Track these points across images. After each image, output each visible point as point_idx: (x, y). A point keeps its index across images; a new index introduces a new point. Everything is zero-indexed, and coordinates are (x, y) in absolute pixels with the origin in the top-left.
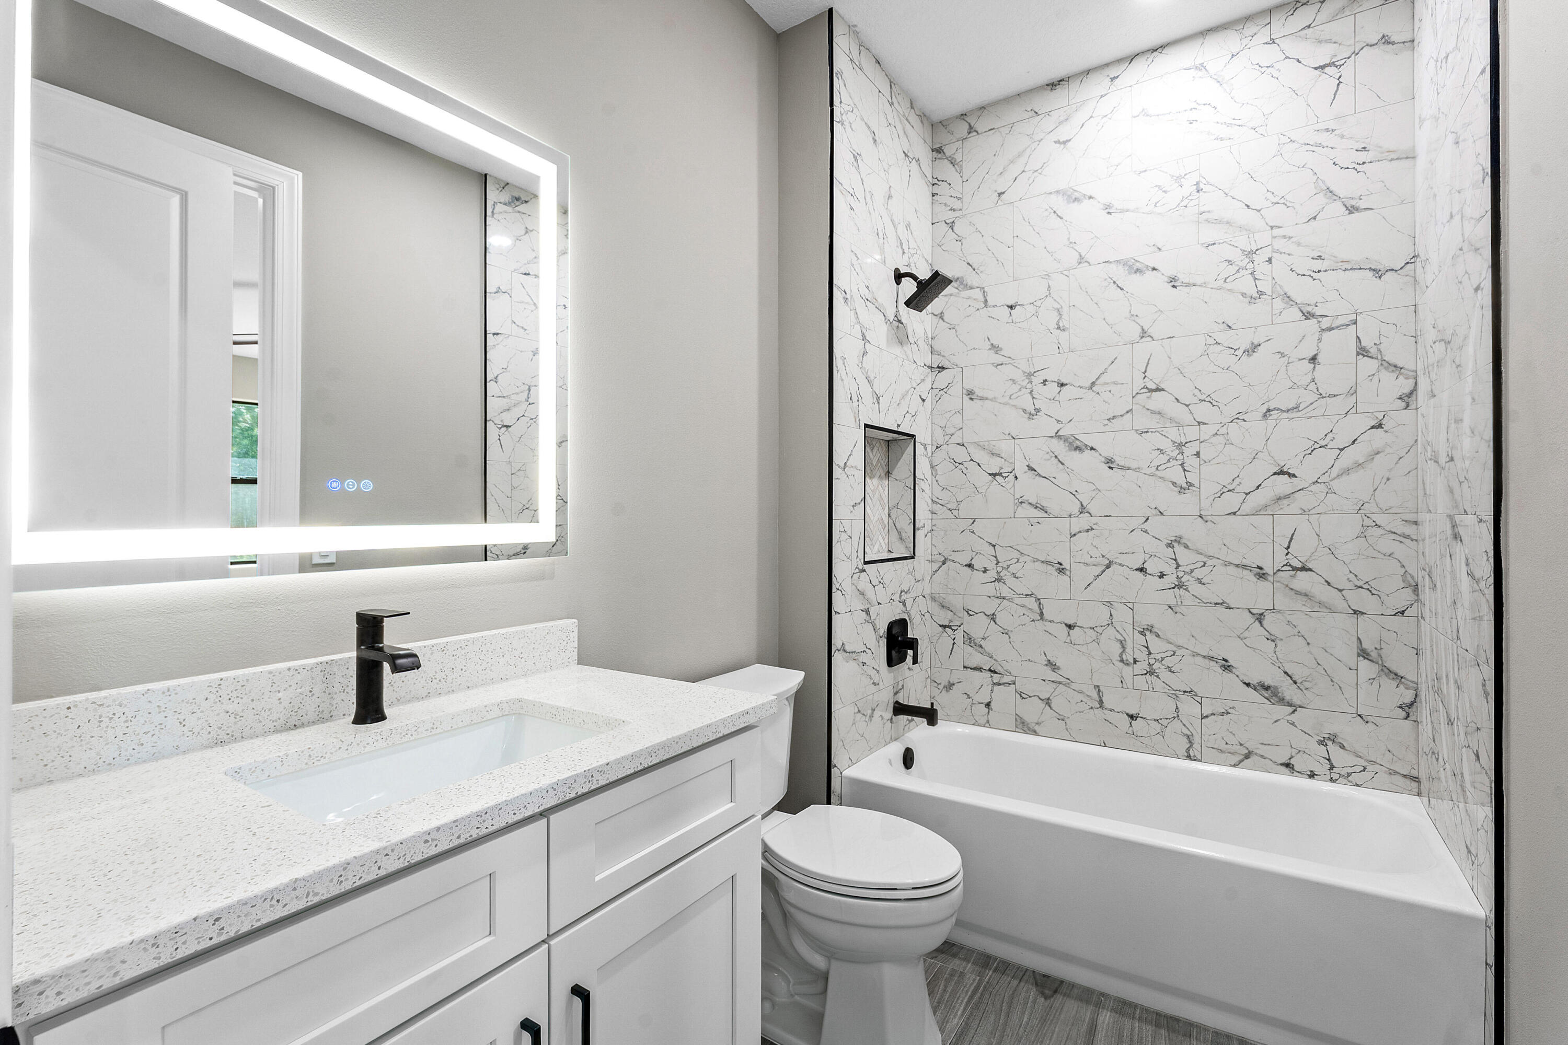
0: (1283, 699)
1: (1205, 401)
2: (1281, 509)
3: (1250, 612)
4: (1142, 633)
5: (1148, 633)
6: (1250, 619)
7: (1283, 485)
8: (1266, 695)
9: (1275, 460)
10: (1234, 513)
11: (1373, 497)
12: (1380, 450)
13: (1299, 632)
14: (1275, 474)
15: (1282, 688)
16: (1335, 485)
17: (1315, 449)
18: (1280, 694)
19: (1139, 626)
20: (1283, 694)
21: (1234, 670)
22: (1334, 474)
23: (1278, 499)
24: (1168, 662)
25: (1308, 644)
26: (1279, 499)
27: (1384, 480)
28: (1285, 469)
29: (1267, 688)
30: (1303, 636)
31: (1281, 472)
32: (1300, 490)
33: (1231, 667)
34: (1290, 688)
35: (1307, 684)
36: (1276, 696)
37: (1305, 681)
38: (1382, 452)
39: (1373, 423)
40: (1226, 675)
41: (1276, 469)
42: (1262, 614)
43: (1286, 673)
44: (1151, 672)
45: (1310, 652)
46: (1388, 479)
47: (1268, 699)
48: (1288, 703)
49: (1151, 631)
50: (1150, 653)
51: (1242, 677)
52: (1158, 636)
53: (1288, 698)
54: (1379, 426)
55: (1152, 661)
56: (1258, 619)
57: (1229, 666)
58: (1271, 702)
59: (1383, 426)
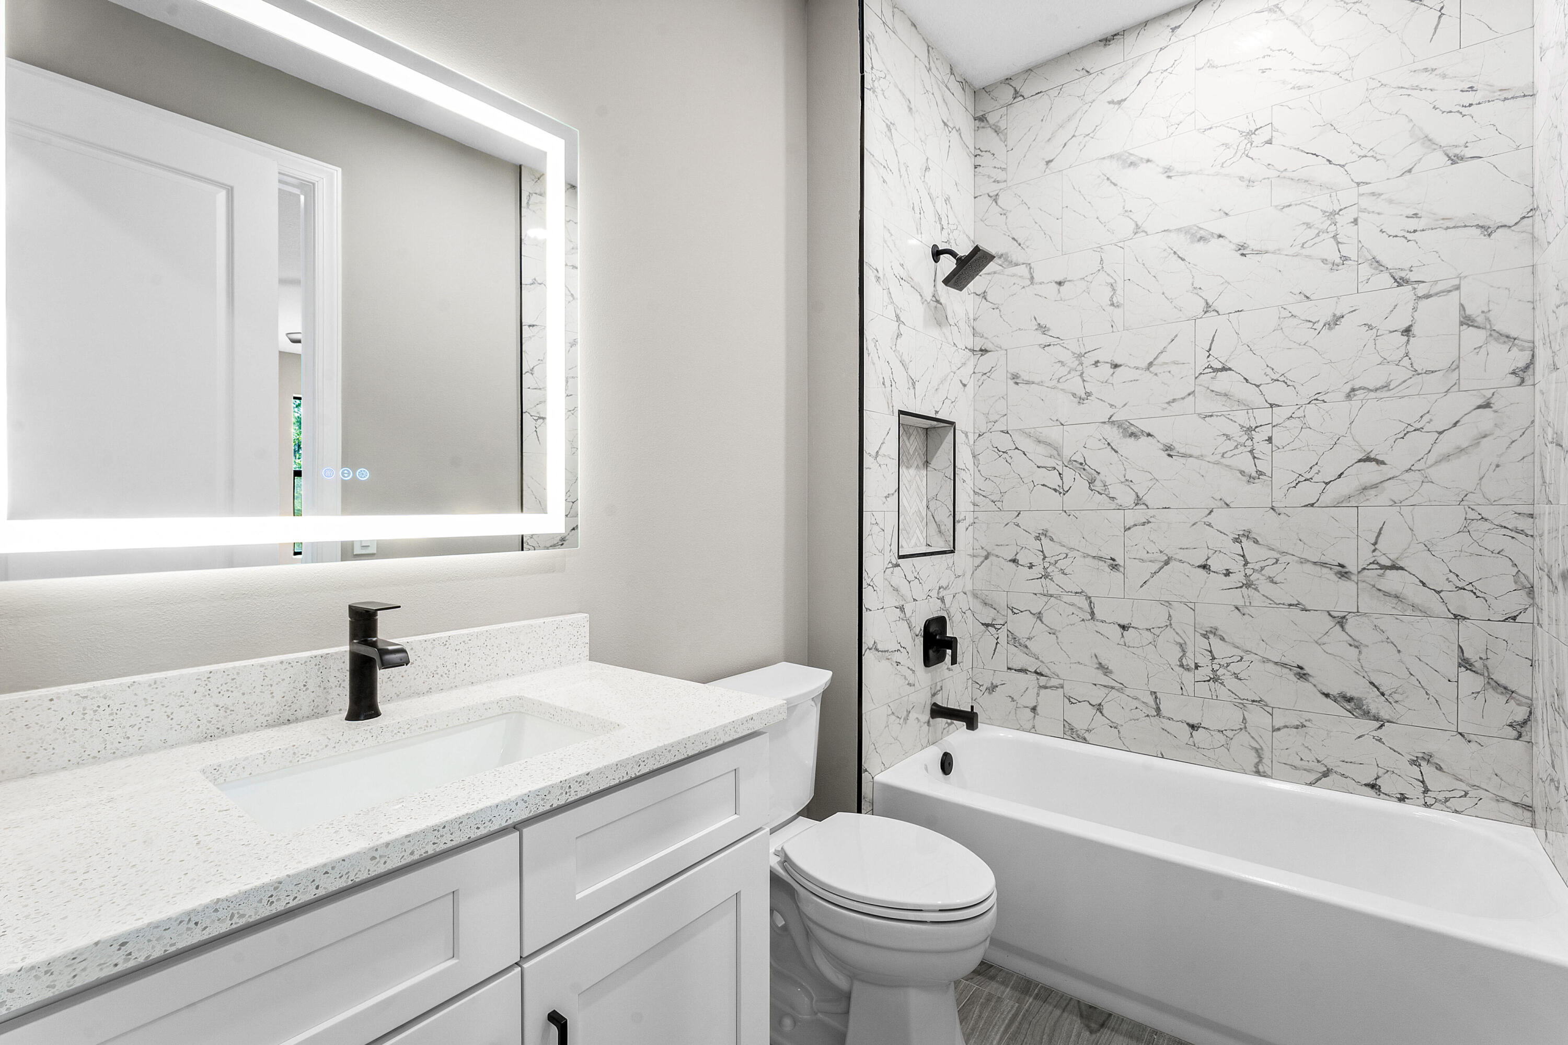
0: (1369, 713)
1: (1278, 380)
2: (1367, 500)
3: (1330, 615)
4: (1205, 636)
5: (1211, 636)
6: (1330, 623)
7: (1370, 473)
8: (1349, 707)
9: (1360, 446)
10: (1312, 505)
11: (1479, 487)
12: (1488, 433)
13: (1388, 638)
14: (1360, 461)
15: (1367, 701)
16: (1433, 473)
17: (1408, 432)
18: (1364, 707)
19: (1201, 628)
20: (1368, 706)
21: (1310, 679)
22: (1430, 462)
23: (1363, 489)
24: (1234, 668)
25: (1399, 651)
26: (1365, 489)
27: (1493, 467)
28: (1372, 455)
29: (1349, 700)
30: (1392, 643)
31: (1368, 459)
32: (1390, 479)
33: (1307, 676)
34: (1376, 700)
35: (1396, 697)
36: (1360, 708)
37: (1395, 693)
38: (1490, 435)
39: (1480, 402)
40: (1302, 684)
41: (1361, 456)
42: (1344, 617)
43: (1371, 683)
44: (1215, 679)
45: (1401, 661)
46: (1498, 466)
47: (1350, 712)
48: (1374, 716)
49: (1215, 634)
50: (1214, 658)
51: (1320, 687)
52: (1223, 639)
53: (1373, 711)
54: (1487, 405)
55: (1216, 667)
56: (1339, 622)
57: (1304, 674)
58: (1353, 715)
59: (1492, 405)
